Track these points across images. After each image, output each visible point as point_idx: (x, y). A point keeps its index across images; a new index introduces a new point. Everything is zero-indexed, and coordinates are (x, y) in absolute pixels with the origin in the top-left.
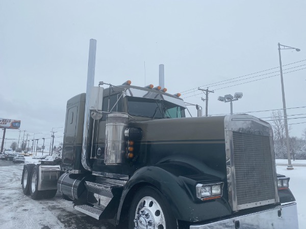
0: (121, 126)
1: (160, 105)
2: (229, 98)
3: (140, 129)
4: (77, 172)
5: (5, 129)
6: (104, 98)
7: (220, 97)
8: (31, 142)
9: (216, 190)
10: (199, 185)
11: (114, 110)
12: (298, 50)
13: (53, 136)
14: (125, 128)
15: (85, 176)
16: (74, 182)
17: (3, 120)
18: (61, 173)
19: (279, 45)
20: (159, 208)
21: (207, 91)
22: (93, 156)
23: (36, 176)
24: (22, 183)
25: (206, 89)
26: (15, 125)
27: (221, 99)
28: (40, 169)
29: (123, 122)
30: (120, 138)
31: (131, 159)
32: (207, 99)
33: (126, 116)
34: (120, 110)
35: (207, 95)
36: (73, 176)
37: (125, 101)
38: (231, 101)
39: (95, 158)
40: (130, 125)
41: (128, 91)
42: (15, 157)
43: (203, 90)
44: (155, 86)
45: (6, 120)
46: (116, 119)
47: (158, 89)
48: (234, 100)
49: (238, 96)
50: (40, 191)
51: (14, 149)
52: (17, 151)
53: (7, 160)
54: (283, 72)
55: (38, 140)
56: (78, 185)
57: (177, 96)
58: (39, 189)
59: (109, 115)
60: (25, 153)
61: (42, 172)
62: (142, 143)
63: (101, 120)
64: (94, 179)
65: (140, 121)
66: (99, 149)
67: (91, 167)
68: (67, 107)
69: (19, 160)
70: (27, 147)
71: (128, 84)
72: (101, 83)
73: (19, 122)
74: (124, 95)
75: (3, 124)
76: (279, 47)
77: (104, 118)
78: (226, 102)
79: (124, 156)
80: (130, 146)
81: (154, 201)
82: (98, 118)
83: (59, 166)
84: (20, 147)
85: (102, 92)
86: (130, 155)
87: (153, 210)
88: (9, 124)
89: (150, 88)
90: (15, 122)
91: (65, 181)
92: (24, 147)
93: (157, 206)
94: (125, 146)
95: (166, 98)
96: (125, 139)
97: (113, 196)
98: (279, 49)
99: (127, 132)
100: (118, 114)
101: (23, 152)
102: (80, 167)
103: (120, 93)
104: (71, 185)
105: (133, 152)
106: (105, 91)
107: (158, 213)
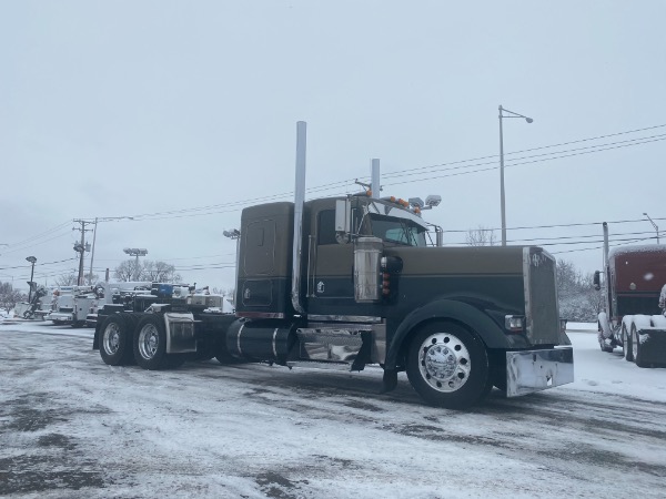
0: (375, 253)
2: (415, 204)
9: (519, 324)
10: (508, 317)
12: (530, 121)
14: (381, 256)
16: (276, 333)
19: (501, 109)
20: (459, 342)
28: (167, 320)
29: (376, 249)
30: (375, 268)
31: (386, 296)
39: (313, 296)
46: (368, 245)
54: (505, 163)
56: (284, 337)
58: (170, 351)
59: (360, 239)
74: (366, 213)
76: (501, 113)
80: (385, 279)
81: (449, 336)
83: (191, 315)
86: (386, 291)
89: (391, 201)
93: (454, 342)
96: (382, 270)
97: (362, 342)
98: (501, 117)
99: (384, 260)
107: (458, 348)
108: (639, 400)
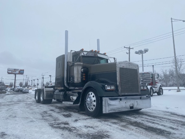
0: (80, 68)
1: (96, 58)
2: (141, 52)
3: (87, 69)
4: (63, 88)
5: (15, 74)
6: (73, 56)
7: (136, 52)
8: (31, 82)
9: (113, 88)
10: (106, 85)
11: (77, 61)
12: (184, 21)
13: (43, 78)
14: (82, 69)
15: (66, 90)
16: (62, 93)
17: (14, 69)
18: (54, 91)
21: (129, 48)
22: (69, 81)
23: (42, 94)
24: (35, 98)
25: (128, 47)
26: (21, 72)
27: (137, 53)
28: (45, 90)
29: (81, 66)
30: (80, 72)
31: (84, 81)
32: (129, 53)
33: (82, 64)
34: (79, 61)
35: (129, 50)
36: (60, 91)
37: (81, 58)
38: (142, 53)
39: (70, 82)
40: (83, 67)
41: (82, 53)
42: (24, 90)
43: (127, 48)
44: (94, 50)
45: (16, 69)
46: (78, 65)
47: (95, 51)
48: (144, 53)
49: (146, 51)
50: (45, 100)
51: (21, 86)
52: (23, 87)
53: (19, 92)
55: (34, 80)
56: (63, 94)
57: (105, 54)
58: (45, 98)
59: (75, 64)
60: (28, 88)
61: (46, 91)
62: (89, 74)
63: (72, 66)
64: (70, 90)
65: (88, 65)
66: (72, 78)
67: (69, 86)
68: (56, 61)
69: (26, 91)
70: (28, 84)
71: (82, 50)
72: (71, 51)
73: (23, 70)
74: (81, 55)
75: (15, 72)
76: (172, 20)
77: (73, 65)
78: (139, 54)
79: (82, 79)
80: (84, 76)
82: (71, 65)
83: (53, 89)
84: (24, 85)
85: (72, 54)
86: (84, 79)
87: (92, 96)
88: (17, 72)
89: (92, 51)
90: (21, 70)
91: (57, 94)
92: (26, 85)
93: (93, 94)
94: (82, 76)
95: (99, 55)
96: (82, 73)
97: (78, 95)
99: (82, 70)
100: (79, 63)
101: (26, 88)
102: (64, 86)
103: (79, 54)
104: (60, 95)
105: (85, 78)
106: (73, 53)
107: (93, 97)
108: (176, 115)
